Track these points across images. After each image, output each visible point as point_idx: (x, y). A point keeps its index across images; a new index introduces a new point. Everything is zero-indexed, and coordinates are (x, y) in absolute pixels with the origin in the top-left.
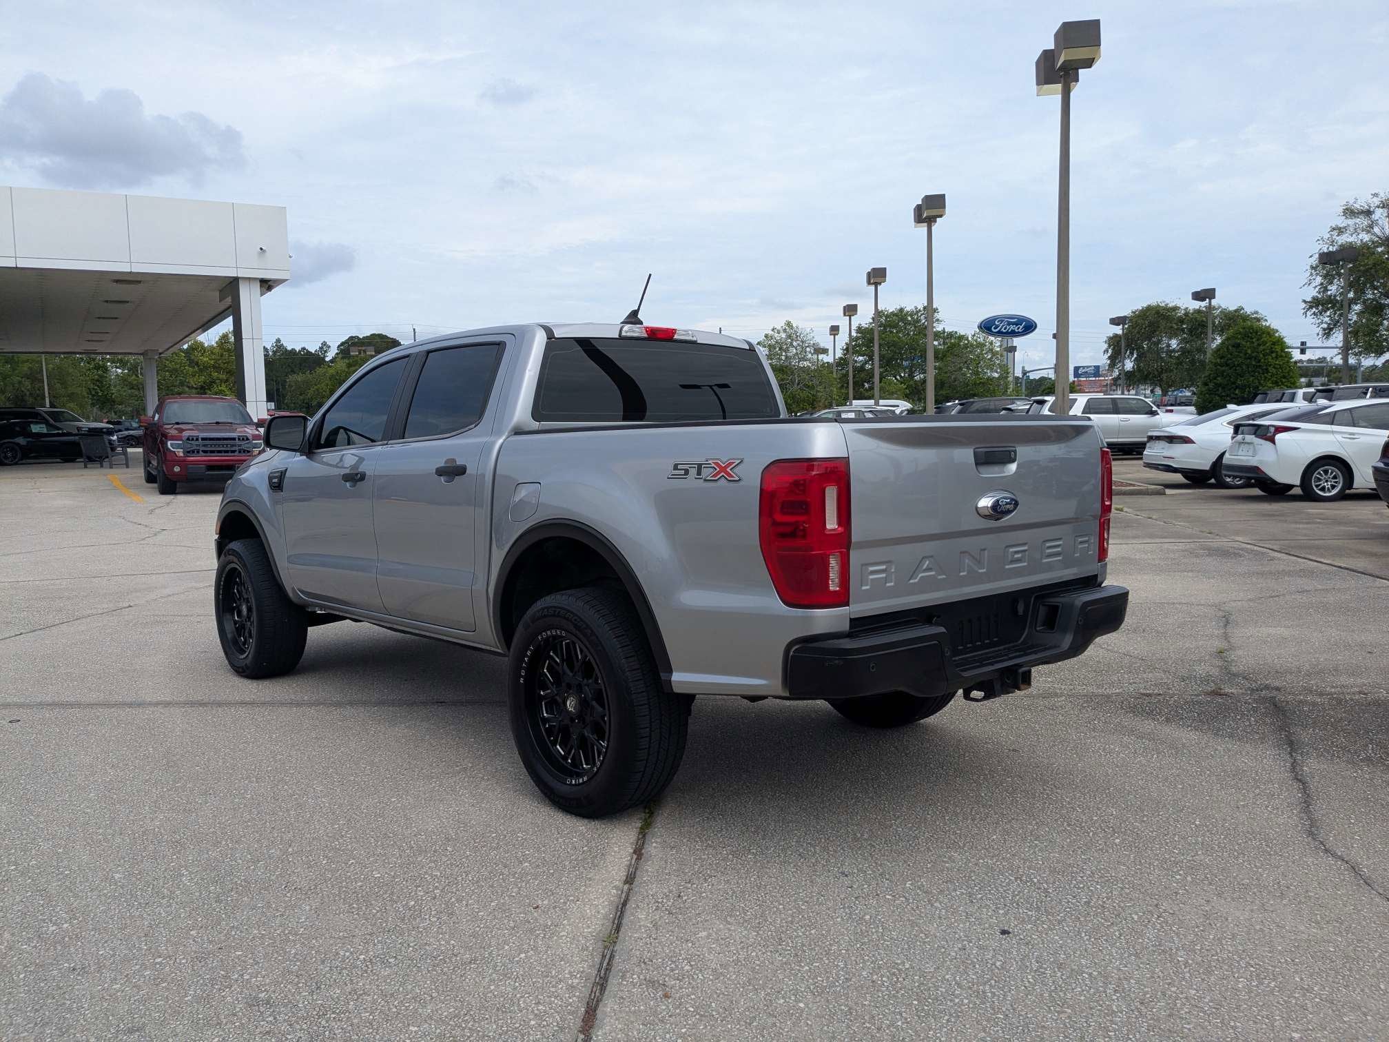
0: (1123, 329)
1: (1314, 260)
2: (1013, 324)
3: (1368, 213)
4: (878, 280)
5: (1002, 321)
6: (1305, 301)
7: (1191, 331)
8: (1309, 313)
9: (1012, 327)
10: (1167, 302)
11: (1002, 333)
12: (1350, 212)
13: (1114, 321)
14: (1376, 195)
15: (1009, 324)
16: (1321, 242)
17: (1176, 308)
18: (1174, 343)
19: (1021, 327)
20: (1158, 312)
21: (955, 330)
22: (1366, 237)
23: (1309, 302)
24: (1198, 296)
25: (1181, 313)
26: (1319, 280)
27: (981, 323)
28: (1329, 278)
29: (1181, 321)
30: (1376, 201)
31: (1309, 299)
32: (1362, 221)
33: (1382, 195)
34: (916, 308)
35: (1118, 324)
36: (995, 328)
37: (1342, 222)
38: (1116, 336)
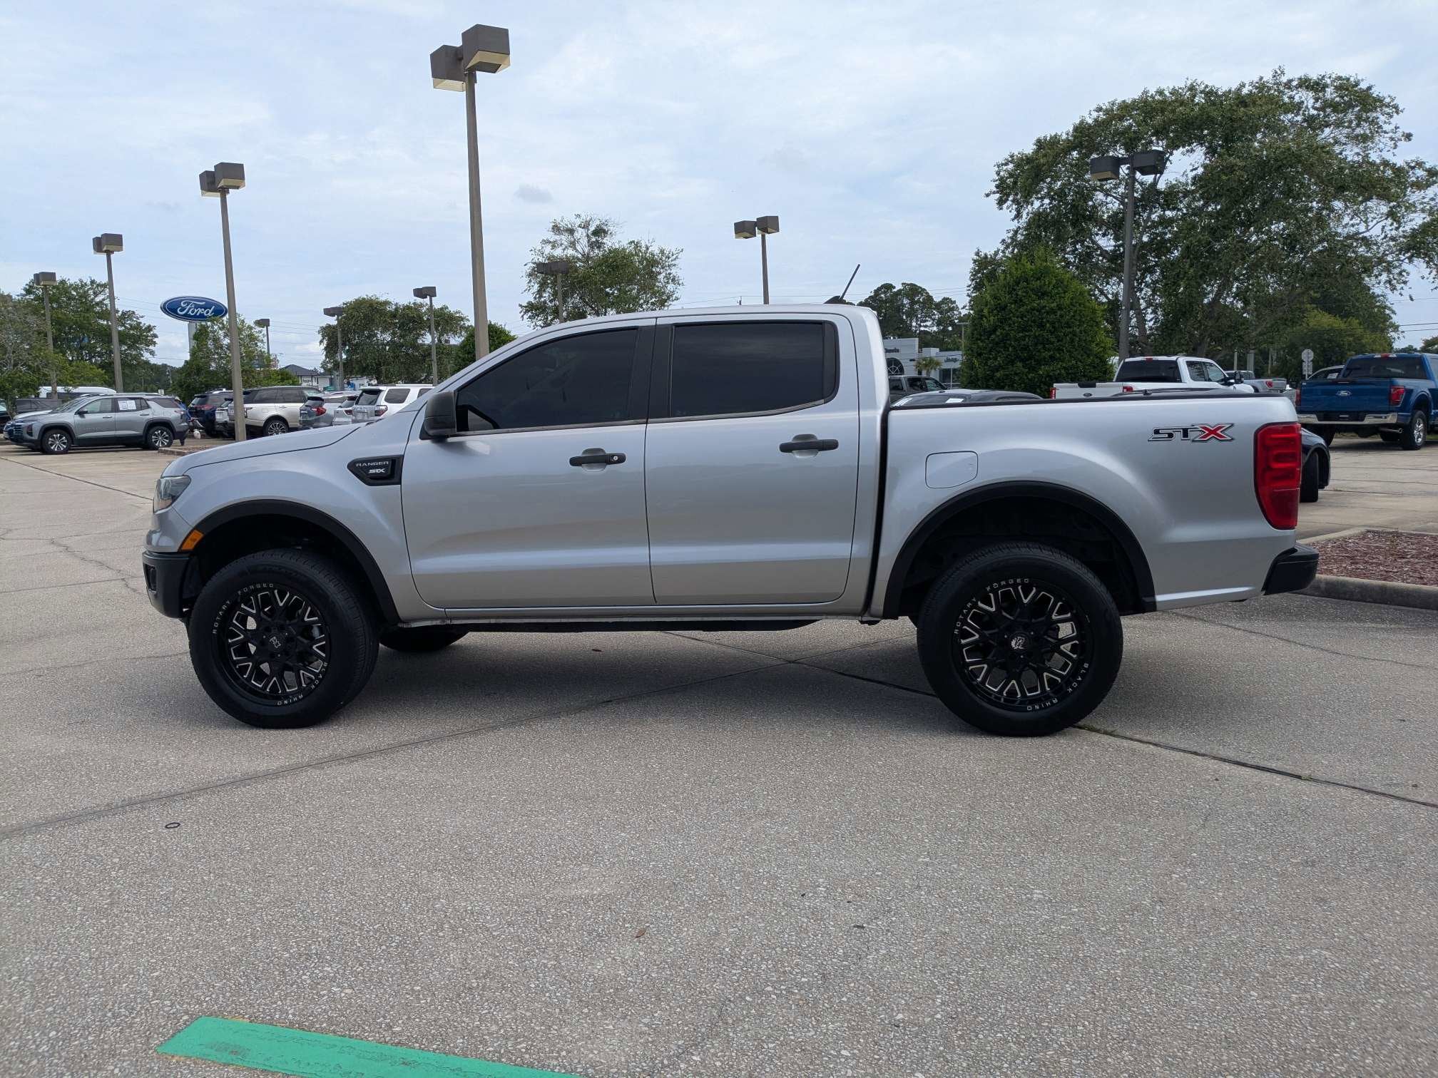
0: (338, 319)
1: (528, 269)
2: (201, 307)
3: (571, 231)
4: (110, 248)
5: (188, 303)
6: (520, 306)
7: (402, 326)
8: (526, 317)
9: (200, 311)
10: (378, 296)
11: (190, 316)
12: (556, 229)
13: (329, 312)
14: (578, 216)
15: (197, 307)
16: (533, 252)
17: (387, 303)
18: (387, 337)
19: (210, 311)
20: (371, 305)
21: (132, 310)
22: (570, 252)
23: (526, 307)
24: (420, 293)
25: (392, 308)
26: (536, 287)
27: (165, 303)
28: (543, 286)
29: (394, 315)
30: (578, 222)
31: (525, 304)
32: (564, 238)
33: (583, 216)
34: (81, 281)
35: (333, 315)
36: (181, 311)
37: (552, 237)
38: (329, 327)
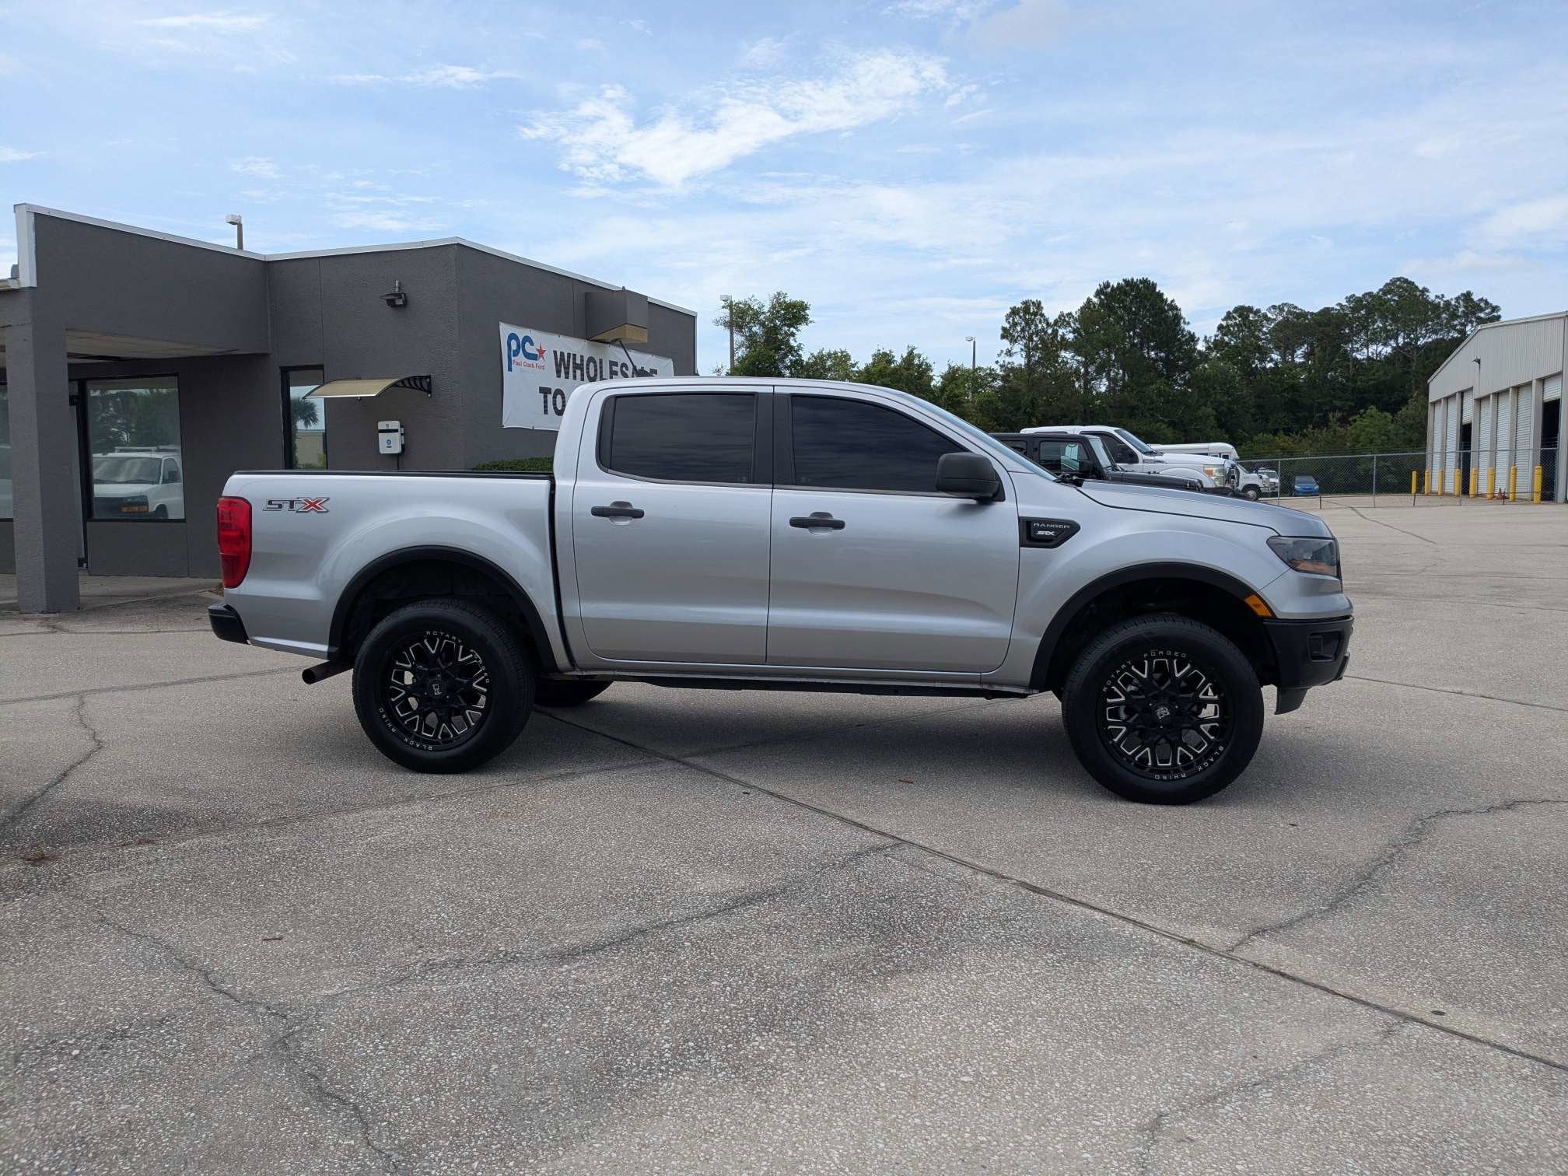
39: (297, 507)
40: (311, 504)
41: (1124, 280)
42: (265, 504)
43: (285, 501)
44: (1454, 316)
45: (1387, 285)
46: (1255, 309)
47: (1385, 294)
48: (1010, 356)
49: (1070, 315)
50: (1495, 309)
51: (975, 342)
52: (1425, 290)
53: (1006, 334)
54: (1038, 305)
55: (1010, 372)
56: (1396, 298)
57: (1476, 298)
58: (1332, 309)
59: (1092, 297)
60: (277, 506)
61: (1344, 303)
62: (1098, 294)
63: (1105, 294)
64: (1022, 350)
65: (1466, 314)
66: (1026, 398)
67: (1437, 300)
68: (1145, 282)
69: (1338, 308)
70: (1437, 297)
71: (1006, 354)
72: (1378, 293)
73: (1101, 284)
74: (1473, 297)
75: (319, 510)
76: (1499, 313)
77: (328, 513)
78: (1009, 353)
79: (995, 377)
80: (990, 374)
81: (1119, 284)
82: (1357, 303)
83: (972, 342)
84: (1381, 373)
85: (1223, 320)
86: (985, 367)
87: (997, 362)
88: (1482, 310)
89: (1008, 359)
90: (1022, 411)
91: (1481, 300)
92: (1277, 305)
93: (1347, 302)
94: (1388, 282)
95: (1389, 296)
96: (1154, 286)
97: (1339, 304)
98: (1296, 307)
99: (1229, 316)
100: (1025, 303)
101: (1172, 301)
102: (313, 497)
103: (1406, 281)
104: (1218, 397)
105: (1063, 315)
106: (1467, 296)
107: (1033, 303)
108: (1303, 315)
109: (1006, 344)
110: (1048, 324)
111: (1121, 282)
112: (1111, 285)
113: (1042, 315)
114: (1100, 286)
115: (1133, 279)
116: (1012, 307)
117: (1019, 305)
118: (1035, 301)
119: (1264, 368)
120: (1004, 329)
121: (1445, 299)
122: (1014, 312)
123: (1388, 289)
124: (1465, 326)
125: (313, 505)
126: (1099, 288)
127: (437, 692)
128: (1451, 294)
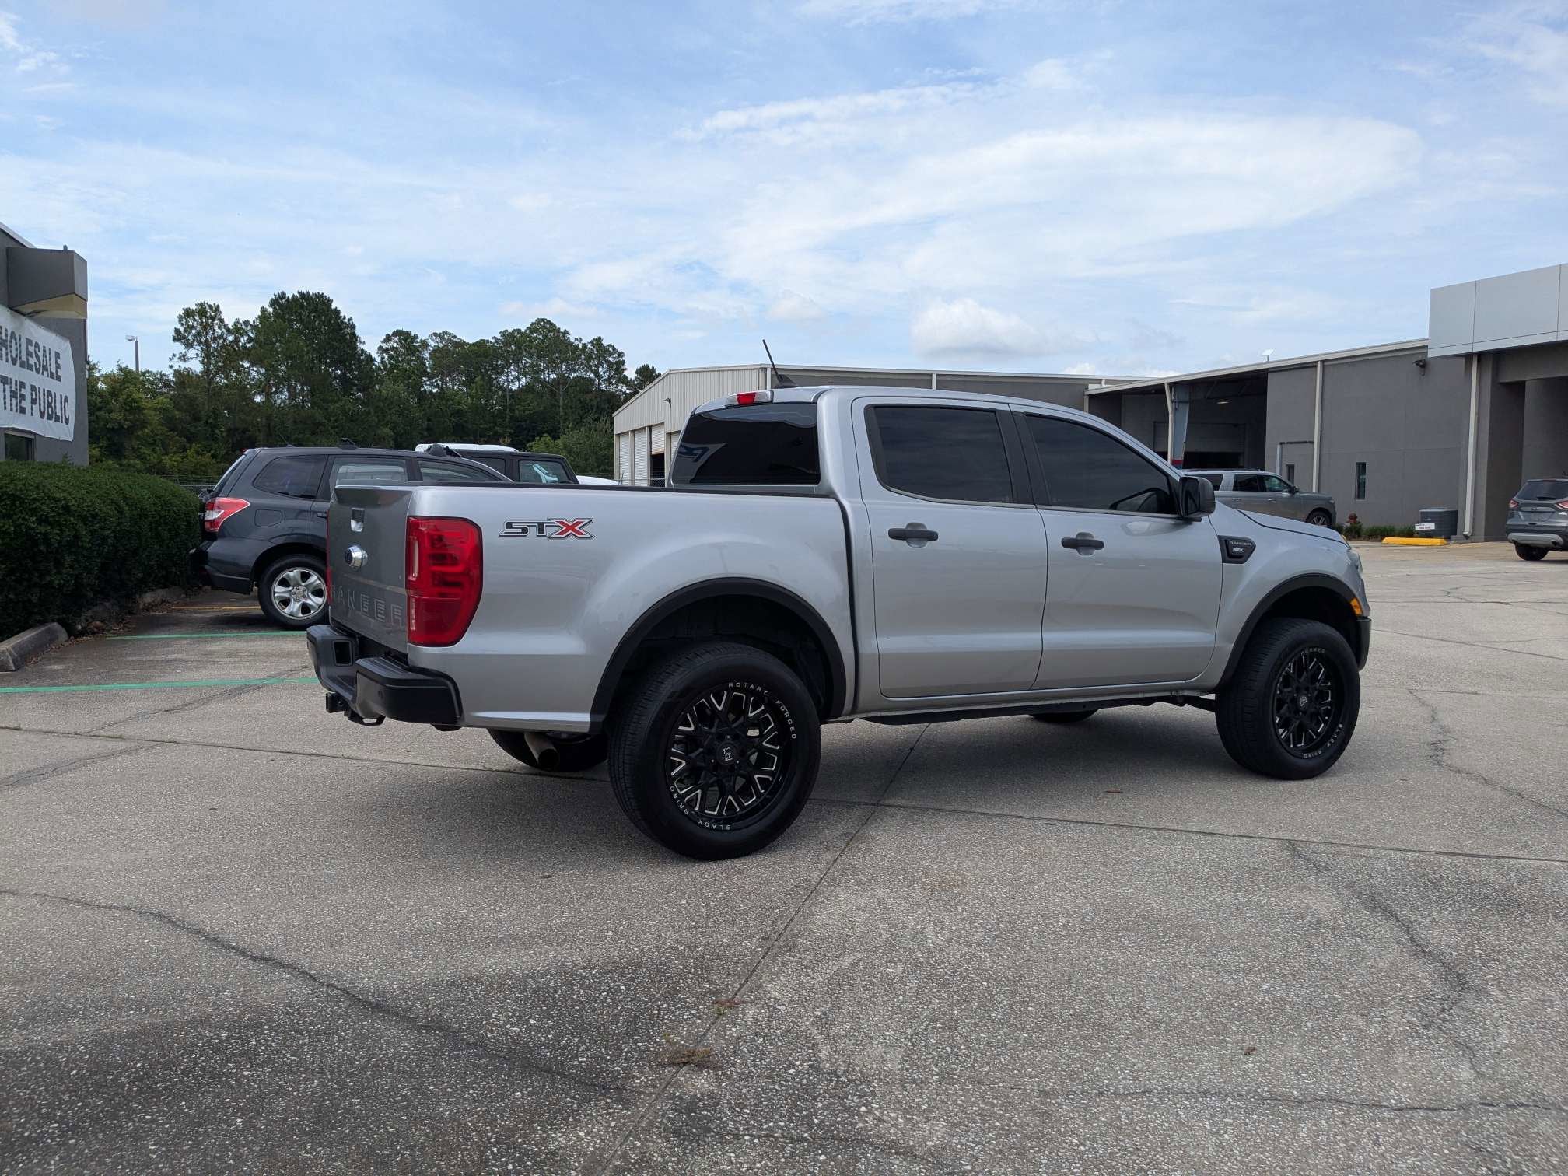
39: (548, 531)
40: (569, 528)
41: (299, 293)
42: (503, 529)
43: (532, 524)
44: (589, 358)
45: (533, 324)
46: (413, 335)
47: (532, 332)
48: (185, 360)
49: (246, 322)
50: (621, 354)
51: (137, 342)
52: (566, 332)
53: (178, 337)
54: (217, 309)
55: (183, 377)
56: (541, 337)
57: (605, 343)
58: (488, 341)
59: (266, 306)
60: (520, 530)
61: (499, 337)
62: (273, 303)
63: (281, 305)
64: (197, 355)
65: (598, 357)
66: (207, 407)
67: (576, 343)
68: (320, 296)
69: (493, 341)
70: (576, 339)
71: (179, 358)
72: (526, 331)
73: (276, 293)
74: (603, 342)
75: (579, 536)
76: (624, 359)
77: (592, 540)
78: (183, 358)
79: (166, 384)
80: (161, 380)
81: (293, 295)
82: (510, 337)
83: (134, 342)
84: (535, 403)
85: (383, 342)
86: (154, 371)
87: (171, 367)
88: (611, 354)
89: (184, 365)
90: (202, 422)
91: (610, 345)
92: (438, 332)
93: (501, 336)
94: (534, 321)
95: (535, 335)
96: (330, 301)
97: (494, 338)
98: (455, 337)
99: (388, 339)
100: (201, 305)
101: (350, 319)
102: (570, 519)
103: (549, 322)
104: (393, 418)
105: (238, 322)
106: (598, 342)
107: (210, 306)
108: (462, 344)
109: (180, 348)
110: (228, 330)
111: (296, 294)
112: (287, 296)
113: (222, 321)
114: (275, 296)
115: (308, 293)
116: (185, 307)
117: (194, 307)
118: (212, 305)
119: (431, 392)
120: (177, 331)
121: (583, 342)
122: (188, 313)
123: (533, 328)
124: (598, 367)
125: (571, 529)
126: (274, 297)
127: (728, 758)
128: (587, 339)
